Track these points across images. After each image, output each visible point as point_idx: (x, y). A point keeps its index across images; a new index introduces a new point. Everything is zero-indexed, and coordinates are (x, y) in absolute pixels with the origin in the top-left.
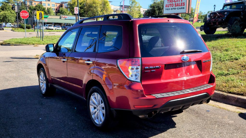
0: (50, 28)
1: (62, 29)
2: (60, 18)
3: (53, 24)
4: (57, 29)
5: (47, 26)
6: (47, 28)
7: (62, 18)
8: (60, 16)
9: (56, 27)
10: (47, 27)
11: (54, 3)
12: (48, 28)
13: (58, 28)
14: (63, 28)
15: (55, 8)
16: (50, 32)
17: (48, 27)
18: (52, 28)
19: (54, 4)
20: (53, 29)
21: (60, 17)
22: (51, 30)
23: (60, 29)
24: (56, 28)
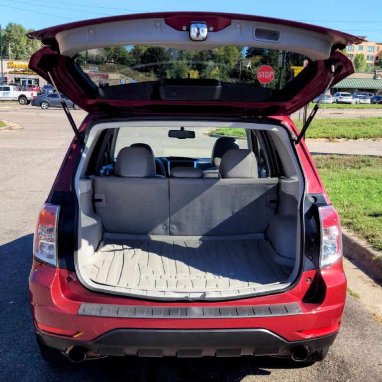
0: (345, 99)
1: (371, 103)
2: (375, 78)
3: (357, 90)
4: (361, 103)
5: (338, 95)
6: (337, 100)
7: (379, 78)
8: (375, 74)
9: (360, 97)
10: (338, 98)
11: (373, 44)
12: (339, 100)
13: (362, 101)
14: (375, 101)
15: (375, 53)
16: (342, 108)
17: (340, 98)
18: (349, 99)
19: (372, 47)
20: (350, 103)
21: (373, 75)
22: (342, 105)
23: (366, 102)
24: (357, 100)
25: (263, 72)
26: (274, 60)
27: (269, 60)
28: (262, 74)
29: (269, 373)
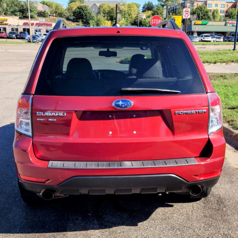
0: (206, 39)
1: (223, 41)
2: (225, 25)
3: (214, 33)
4: (217, 41)
5: (202, 36)
6: (202, 39)
7: (228, 25)
8: (226, 22)
9: (216, 37)
10: (202, 38)
11: (224, 3)
12: (203, 40)
13: (218, 40)
14: (226, 40)
15: (225, 9)
16: (205, 45)
17: (204, 38)
18: (209, 39)
19: (223, 4)
20: (210, 41)
21: (225, 23)
22: (205, 42)
23: (220, 40)
24: (215, 39)
25: (155, 20)
26: (160, 14)
27: (157, 13)
28: (154, 21)
29: (172, 206)
